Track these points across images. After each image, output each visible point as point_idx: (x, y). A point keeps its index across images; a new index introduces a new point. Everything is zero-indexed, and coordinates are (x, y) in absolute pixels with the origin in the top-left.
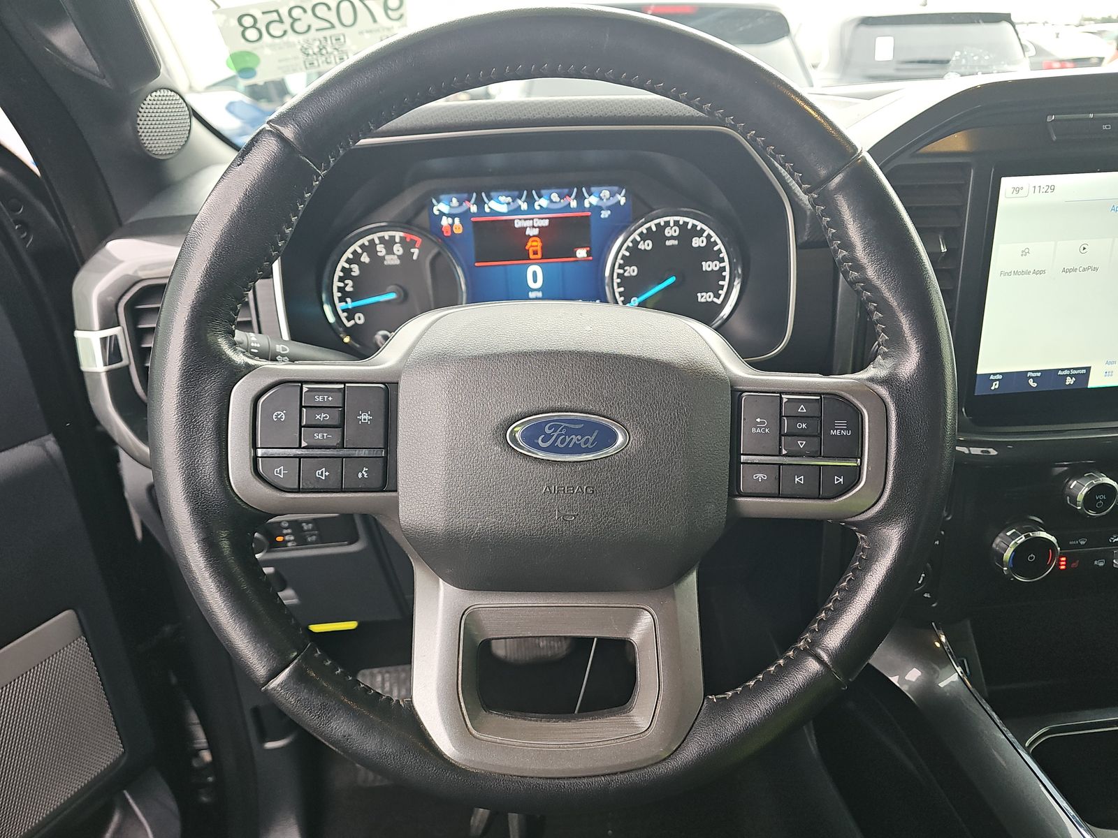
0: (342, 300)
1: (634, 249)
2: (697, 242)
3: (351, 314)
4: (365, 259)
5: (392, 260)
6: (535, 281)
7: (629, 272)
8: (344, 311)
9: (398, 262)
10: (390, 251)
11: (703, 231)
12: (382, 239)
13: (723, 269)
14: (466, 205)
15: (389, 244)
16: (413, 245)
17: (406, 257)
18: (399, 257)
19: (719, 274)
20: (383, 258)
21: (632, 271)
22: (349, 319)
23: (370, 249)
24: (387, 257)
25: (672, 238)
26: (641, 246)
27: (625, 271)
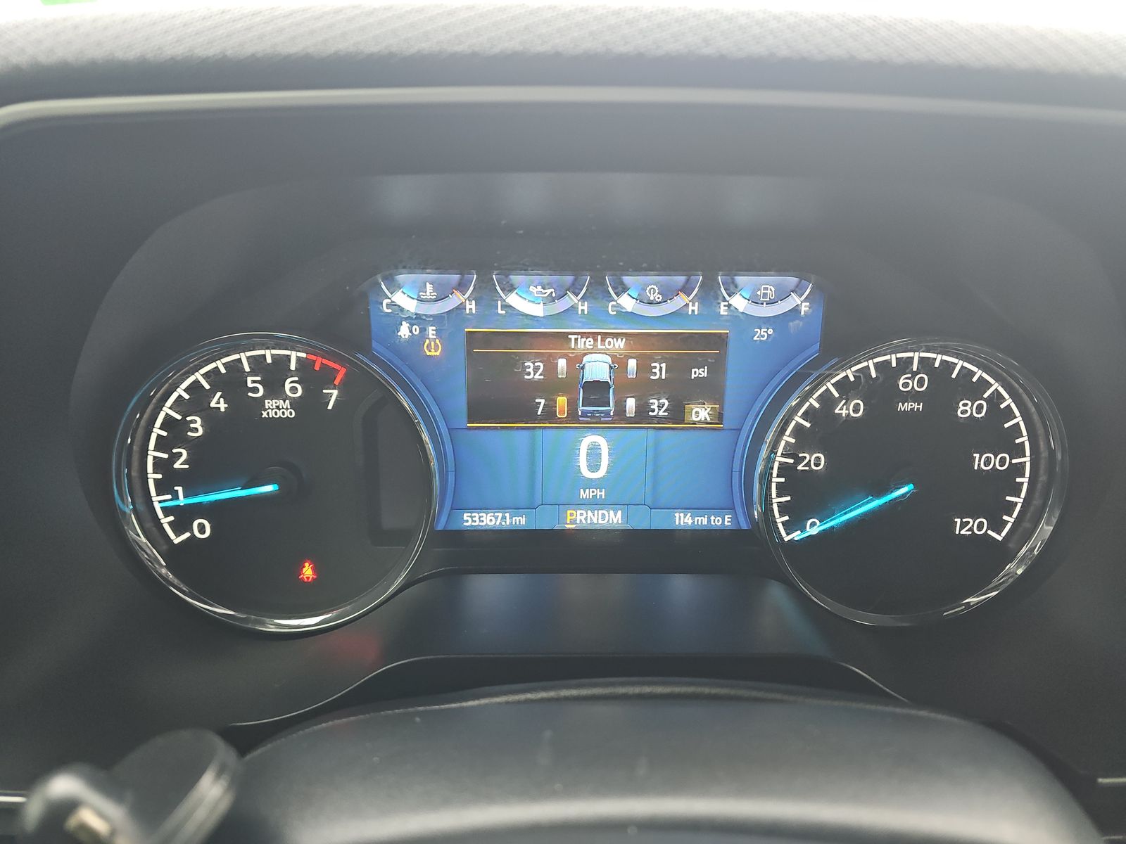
0: (162, 488)
1: (823, 416)
2: (966, 409)
3: (183, 518)
4: (218, 403)
5: (278, 409)
6: (594, 467)
7: (808, 464)
8: (167, 512)
9: (290, 414)
10: (275, 389)
11: (984, 384)
12: (257, 362)
13: (1019, 470)
14: (456, 299)
15: (274, 376)
16: (327, 378)
17: (309, 404)
18: (295, 404)
19: (1008, 481)
20: (260, 402)
21: (815, 461)
22: (179, 527)
23: (231, 382)
24: (268, 403)
25: (913, 396)
26: (842, 410)
27: (799, 460)
